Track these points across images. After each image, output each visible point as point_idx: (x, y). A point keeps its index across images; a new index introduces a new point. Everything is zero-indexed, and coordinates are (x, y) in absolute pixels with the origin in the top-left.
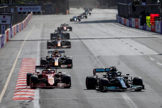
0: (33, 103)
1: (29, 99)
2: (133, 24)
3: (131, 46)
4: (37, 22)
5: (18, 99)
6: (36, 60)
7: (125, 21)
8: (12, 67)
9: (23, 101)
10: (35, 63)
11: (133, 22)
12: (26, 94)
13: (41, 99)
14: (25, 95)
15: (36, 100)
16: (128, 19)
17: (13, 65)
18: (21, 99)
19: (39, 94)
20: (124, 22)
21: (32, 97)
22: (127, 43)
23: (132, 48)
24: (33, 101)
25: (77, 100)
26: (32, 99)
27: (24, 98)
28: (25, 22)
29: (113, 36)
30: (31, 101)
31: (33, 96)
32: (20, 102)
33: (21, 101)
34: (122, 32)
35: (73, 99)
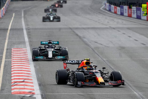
0: (35, 98)
2: (126, 12)
3: (130, 37)
4: (16, 9)
5: (18, 93)
6: (27, 51)
7: (116, 9)
9: (24, 95)
10: (26, 54)
11: (126, 10)
12: (25, 87)
13: (43, 94)
14: (24, 89)
15: (38, 94)
16: (119, 7)
17: (3, 56)
18: (20, 93)
19: (39, 88)
20: (115, 10)
21: (33, 92)
22: (124, 34)
23: (131, 39)
24: (35, 96)
25: (84, 96)
26: (33, 94)
27: (24, 93)
28: (5, 8)
29: (106, 25)
30: (33, 95)
31: (33, 90)
32: (21, 97)
33: (22, 96)
34: (115, 21)
35: (78, 94)
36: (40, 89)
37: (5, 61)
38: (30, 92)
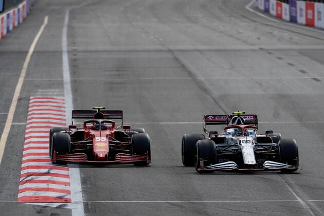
0: (70, 210)
1: (59, 200)
2: (301, 16)
3: (303, 72)
4: (52, 7)
5: (30, 199)
6: (64, 104)
7: (279, 8)
8: (7, 118)
9: (44, 204)
10: (63, 109)
11: (301, 9)
12: (50, 187)
13: (89, 203)
14: (48, 190)
15: (76, 203)
16: (288, 3)
17: (7, 115)
18: (37, 199)
19: (82, 188)
20: (277, 10)
21: (66, 197)
22: (291, 65)
23: (306, 77)
24: (69, 206)
25: (182, 207)
26: (67, 201)
27: (46, 199)
28: (25, 6)
29: (253, 45)
30: (65, 205)
31: (68, 192)
32: (38, 209)
33: (39, 206)
34: (274, 36)
35: (169, 203)
36: (83, 191)
37: (13, 126)
38: (60, 198)
